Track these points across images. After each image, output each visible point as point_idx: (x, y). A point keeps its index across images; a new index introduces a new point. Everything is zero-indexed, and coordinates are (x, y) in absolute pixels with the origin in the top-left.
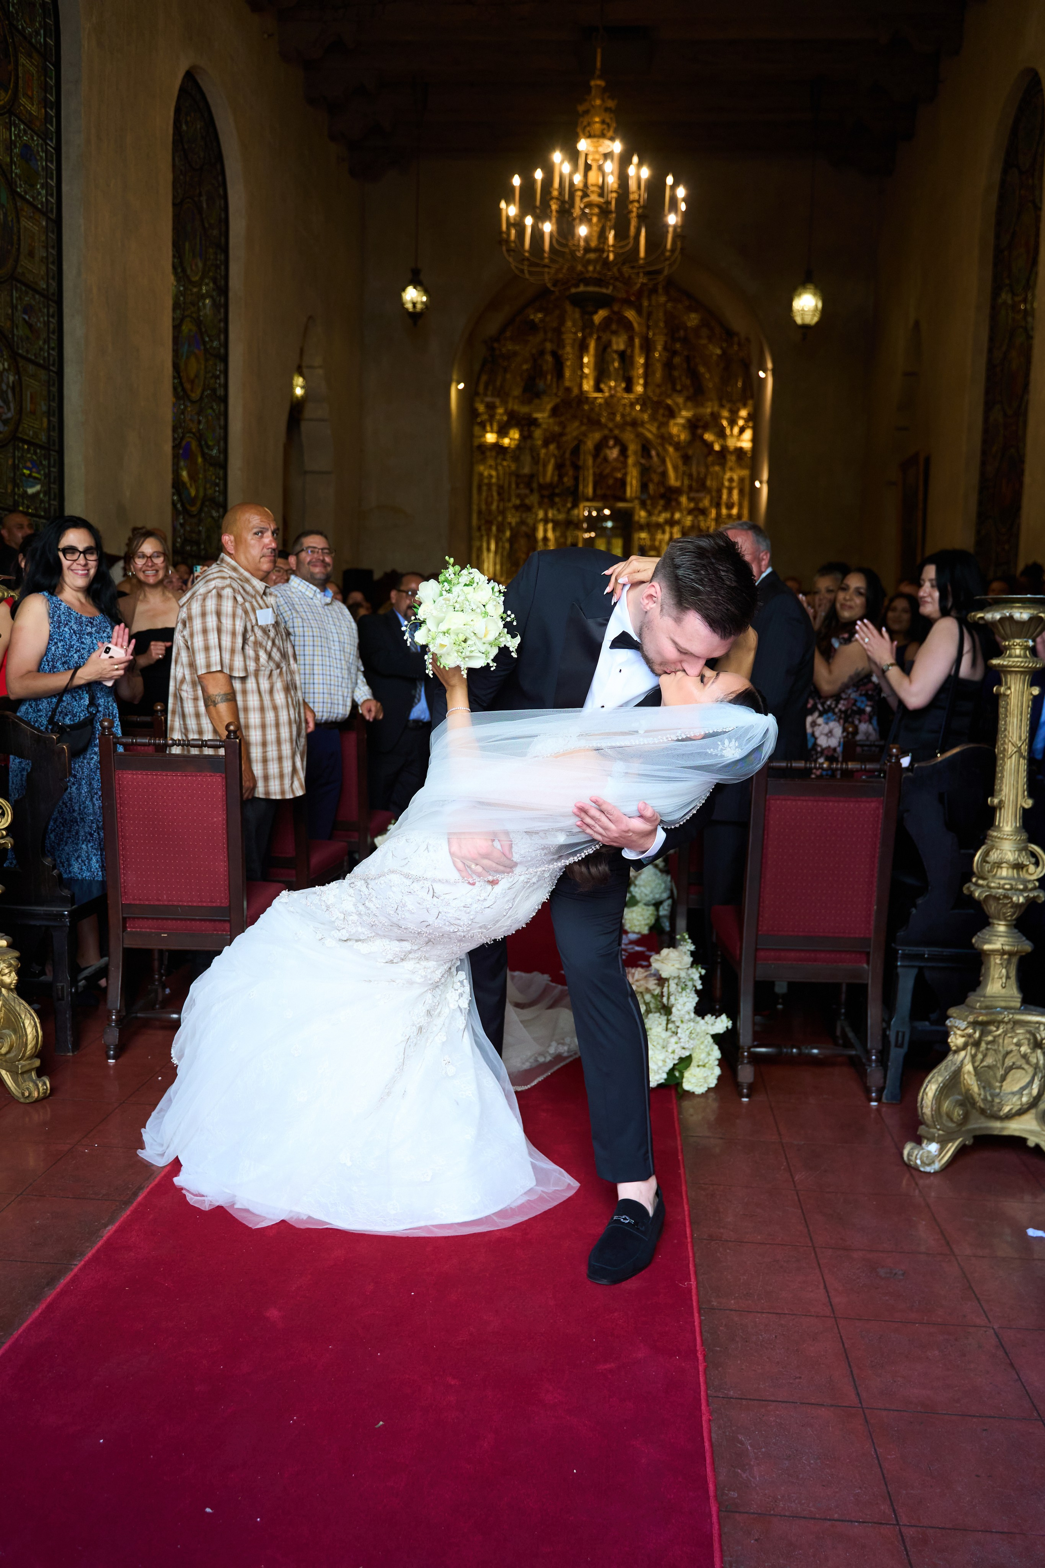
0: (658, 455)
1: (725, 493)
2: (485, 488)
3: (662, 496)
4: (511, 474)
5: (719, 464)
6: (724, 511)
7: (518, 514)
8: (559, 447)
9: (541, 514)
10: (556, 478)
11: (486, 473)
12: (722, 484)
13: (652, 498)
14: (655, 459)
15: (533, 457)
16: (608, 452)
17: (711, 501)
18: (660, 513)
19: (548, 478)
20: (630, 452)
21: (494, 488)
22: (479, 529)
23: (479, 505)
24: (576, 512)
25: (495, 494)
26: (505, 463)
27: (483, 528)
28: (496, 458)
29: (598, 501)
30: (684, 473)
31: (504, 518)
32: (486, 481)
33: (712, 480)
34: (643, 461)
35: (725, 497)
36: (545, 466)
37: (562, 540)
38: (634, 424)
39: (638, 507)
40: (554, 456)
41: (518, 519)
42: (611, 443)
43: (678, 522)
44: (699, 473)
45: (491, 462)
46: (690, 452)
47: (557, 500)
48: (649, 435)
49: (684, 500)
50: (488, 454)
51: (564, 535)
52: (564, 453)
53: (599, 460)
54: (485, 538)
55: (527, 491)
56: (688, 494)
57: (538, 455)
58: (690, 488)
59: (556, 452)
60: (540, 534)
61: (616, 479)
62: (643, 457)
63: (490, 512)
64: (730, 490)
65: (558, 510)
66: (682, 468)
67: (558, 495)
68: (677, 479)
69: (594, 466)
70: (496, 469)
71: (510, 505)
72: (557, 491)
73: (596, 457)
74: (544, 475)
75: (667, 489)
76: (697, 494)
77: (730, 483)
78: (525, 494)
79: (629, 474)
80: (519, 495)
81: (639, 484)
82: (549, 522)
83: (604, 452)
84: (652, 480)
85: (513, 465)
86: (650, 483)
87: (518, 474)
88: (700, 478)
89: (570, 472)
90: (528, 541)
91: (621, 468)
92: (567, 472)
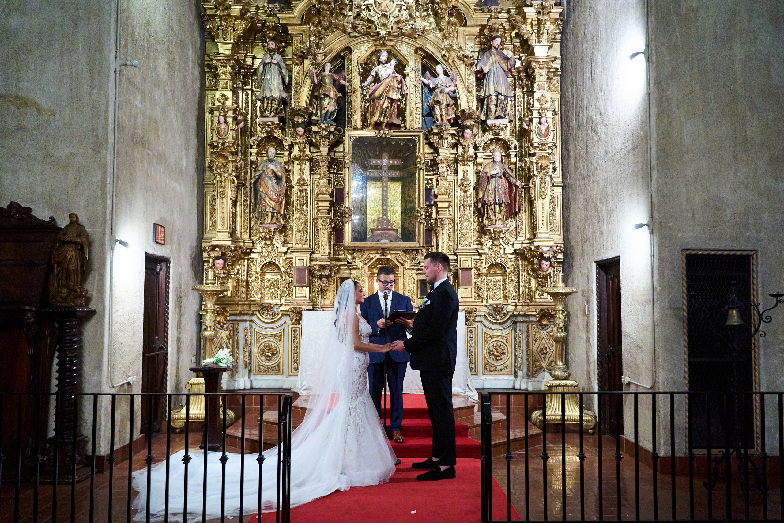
0: (445, 72)
3: (453, 123)
8: (315, 64)
9: (295, 151)
11: (218, 95)
12: (532, 105)
13: (439, 127)
14: (442, 76)
15: (283, 78)
16: (380, 67)
17: (513, 133)
19: (303, 103)
20: (408, 70)
21: (230, 113)
22: (211, 167)
25: (230, 120)
26: (247, 88)
27: (215, 166)
32: (217, 104)
35: (536, 121)
37: (323, 181)
38: (413, 34)
39: (422, 136)
42: (384, 56)
43: (474, 159)
44: (498, 94)
45: (225, 80)
46: (486, 70)
47: (315, 129)
48: (430, 48)
49: (478, 129)
50: (221, 70)
51: (325, 175)
52: (323, 70)
53: (370, 79)
54: (218, 178)
55: (276, 120)
58: (488, 113)
60: (295, 178)
61: (392, 101)
67: (317, 122)
68: (470, 101)
69: (362, 89)
72: (314, 118)
73: (364, 76)
74: (298, 99)
75: (459, 114)
76: (497, 122)
77: (541, 104)
78: (273, 123)
79: (408, 97)
80: (263, 125)
81: (419, 111)
82: (307, 160)
83: (375, 69)
84: (438, 102)
85: (258, 90)
86: (437, 107)
87: (263, 98)
88: (499, 101)
89: (332, 93)
90: (278, 184)
91: (398, 88)
92: (327, 93)
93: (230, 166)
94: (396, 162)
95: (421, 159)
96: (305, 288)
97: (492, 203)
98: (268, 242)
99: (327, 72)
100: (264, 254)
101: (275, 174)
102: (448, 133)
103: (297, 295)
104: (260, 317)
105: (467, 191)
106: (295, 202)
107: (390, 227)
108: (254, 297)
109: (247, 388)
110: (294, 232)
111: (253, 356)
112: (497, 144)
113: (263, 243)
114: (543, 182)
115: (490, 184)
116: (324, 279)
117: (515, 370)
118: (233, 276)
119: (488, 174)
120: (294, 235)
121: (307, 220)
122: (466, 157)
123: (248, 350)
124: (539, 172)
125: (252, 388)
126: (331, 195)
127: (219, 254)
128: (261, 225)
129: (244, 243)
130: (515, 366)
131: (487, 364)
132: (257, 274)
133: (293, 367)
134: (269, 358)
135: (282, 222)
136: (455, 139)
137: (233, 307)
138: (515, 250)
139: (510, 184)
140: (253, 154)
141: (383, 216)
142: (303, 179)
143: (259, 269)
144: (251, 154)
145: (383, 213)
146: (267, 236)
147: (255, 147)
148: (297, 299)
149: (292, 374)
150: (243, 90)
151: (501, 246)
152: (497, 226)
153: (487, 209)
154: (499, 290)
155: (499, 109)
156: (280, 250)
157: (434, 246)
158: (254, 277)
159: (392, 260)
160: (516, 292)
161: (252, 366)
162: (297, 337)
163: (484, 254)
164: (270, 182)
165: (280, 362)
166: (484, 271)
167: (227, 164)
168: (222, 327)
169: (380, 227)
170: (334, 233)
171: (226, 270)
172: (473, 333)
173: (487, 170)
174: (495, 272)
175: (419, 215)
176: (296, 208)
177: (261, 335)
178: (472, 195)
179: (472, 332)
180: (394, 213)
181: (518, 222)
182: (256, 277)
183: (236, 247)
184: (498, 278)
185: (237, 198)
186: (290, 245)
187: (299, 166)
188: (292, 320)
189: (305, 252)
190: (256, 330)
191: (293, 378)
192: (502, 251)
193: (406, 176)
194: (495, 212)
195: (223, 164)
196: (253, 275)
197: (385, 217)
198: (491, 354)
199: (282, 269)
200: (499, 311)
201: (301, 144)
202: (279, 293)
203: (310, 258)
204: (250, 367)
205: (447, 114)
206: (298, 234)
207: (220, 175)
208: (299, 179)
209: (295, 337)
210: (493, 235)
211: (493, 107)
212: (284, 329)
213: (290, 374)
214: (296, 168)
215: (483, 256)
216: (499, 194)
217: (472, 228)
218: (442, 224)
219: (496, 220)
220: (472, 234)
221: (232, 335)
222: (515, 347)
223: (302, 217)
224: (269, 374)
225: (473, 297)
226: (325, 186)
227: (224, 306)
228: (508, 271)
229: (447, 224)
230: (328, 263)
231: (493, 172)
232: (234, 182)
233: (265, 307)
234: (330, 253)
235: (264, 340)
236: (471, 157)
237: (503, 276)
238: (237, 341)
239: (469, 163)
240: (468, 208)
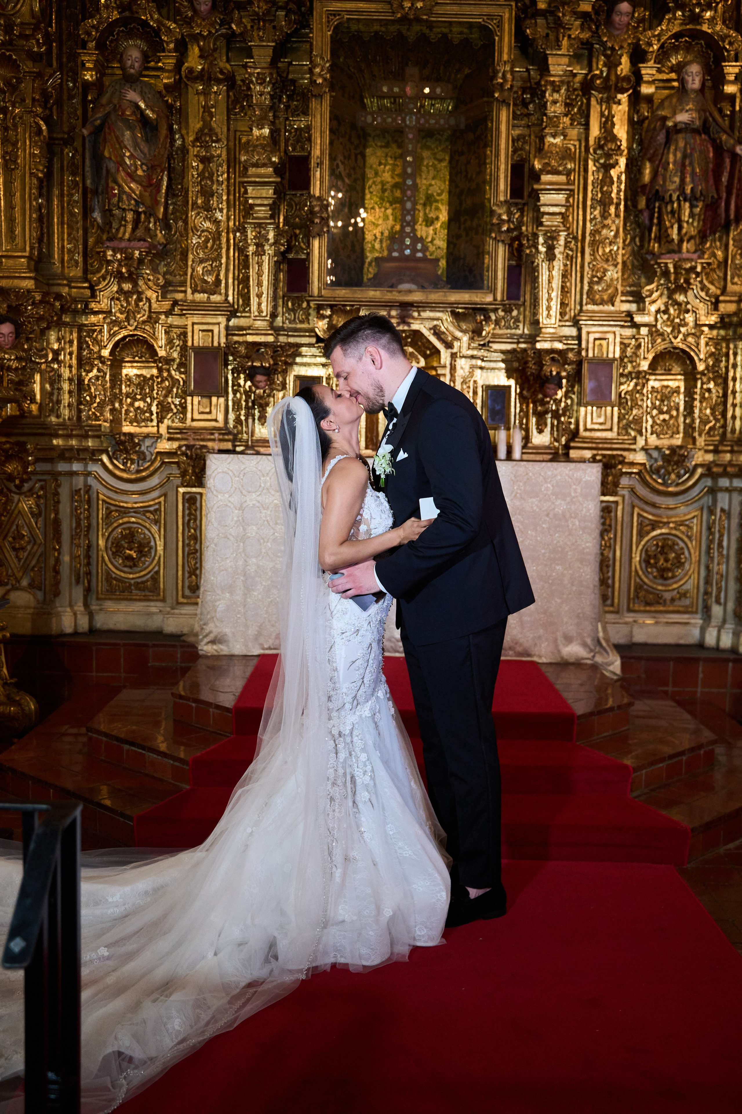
60: (191, 129)
82: (218, 82)
90: (148, 139)
93: (26, 86)
94: (438, 91)
95: (504, 77)
96: (214, 399)
97: (675, 197)
98: (127, 286)
100: (118, 315)
101: (142, 112)
102: (574, 13)
103: (196, 416)
104: (110, 467)
105: (613, 166)
106: (190, 189)
107: (419, 255)
108: (97, 419)
109: (80, 630)
110: (190, 263)
111: (94, 556)
112: (688, 48)
113: (115, 288)
115: (672, 148)
116: (259, 378)
117: (704, 601)
118: (43, 366)
119: (670, 124)
120: (190, 270)
121: (219, 234)
122: (612, 80)
123: (84, 542)
125: (92, 631)
126: (278, 170)
128: (108, 244)
129: (71, 287)
130: (706, 593)
131: (641, 587)
132: (103, 363)
133: (187, 584)
134: (131, 563)
135: (160, 235)
136: (590, 29)
137: (43, 441)
138: (722, 317)
139: (719, 149)
140: (88, 65)
141: (402, 227)
142: (211, 129)
143: (106, 353)
144: (83, 65)
145: (403, 220)
146: (124, 270)
147: (92, 45)
148: (195, 424)
149: (185, 601)
151: (689, 307)
152: (685, 255)
153: (660, 212)
154: (674, 413)
156: (154, 305)
157: (524, 304)
158: (95, 371)
159: (422, 334)
160: (717, 420)
161: (94, 580)
162: (196, 516)
163: (645, 325)
164: (128, 133)
165: (158, 573)
166: (645, 366)
167: (19, 81)
168: (17, 487)
169: (395, 254)
170: (284, 267)
171: (24, 350)
172: (613, 514)
173: (665, 113)
174: (668, 372)
175: (495, 221)
176: (195, 203)
177: (113, 508)
178: (623, 177)
179: (610, 512)
180: (429, 222)
181: (731, 247)
182: (99, 370)
183: (45, 294)
184: (673, 384)
185: (49, 175)
186: (180, 296)
187: (202, 98)
188: (184, 474)
189: (215, 309)
190: (101, 496)
191: (188, 610)
192: (690, 318)
193: (462, 126)
194: (680, 222)
195: (7, 83)
196: (92, 366)
197: (408, 229)
198: (652, 566)
199: (162, 353)
200: (677, 463)
201: (204, 38)
202: (154, 409)
203: (227, 328)
204: (89, 582)
206: (200, 269)
207: (4, 110)
208: (201, 130)
209: (190, 514)
210: (672, 277)
212: (165, 495)
213: (181, 600)
214: (193, 102)
215: (644, 331)
216: (693, 174)
217: (620, 260)
218: (551, 249)
219: (681, 241)
220: (620, 274)
221: (43, 507)
222: (709, 548)
223: (207, 224)
224: (131, 600)
225: (615, 429)
226: (263, 146)
227: (22, 439)
228: (701, 367)
229: (561, 249)
230: (271, 339)
231: (683, 117)
232: (40, 131)
233: (123, 443)
234: (274, 315)
235: (121, 521)
236: (626, 78)
237: (686, 380)
238: (57, 523)
239: (619, 96)
240: (612, 210)
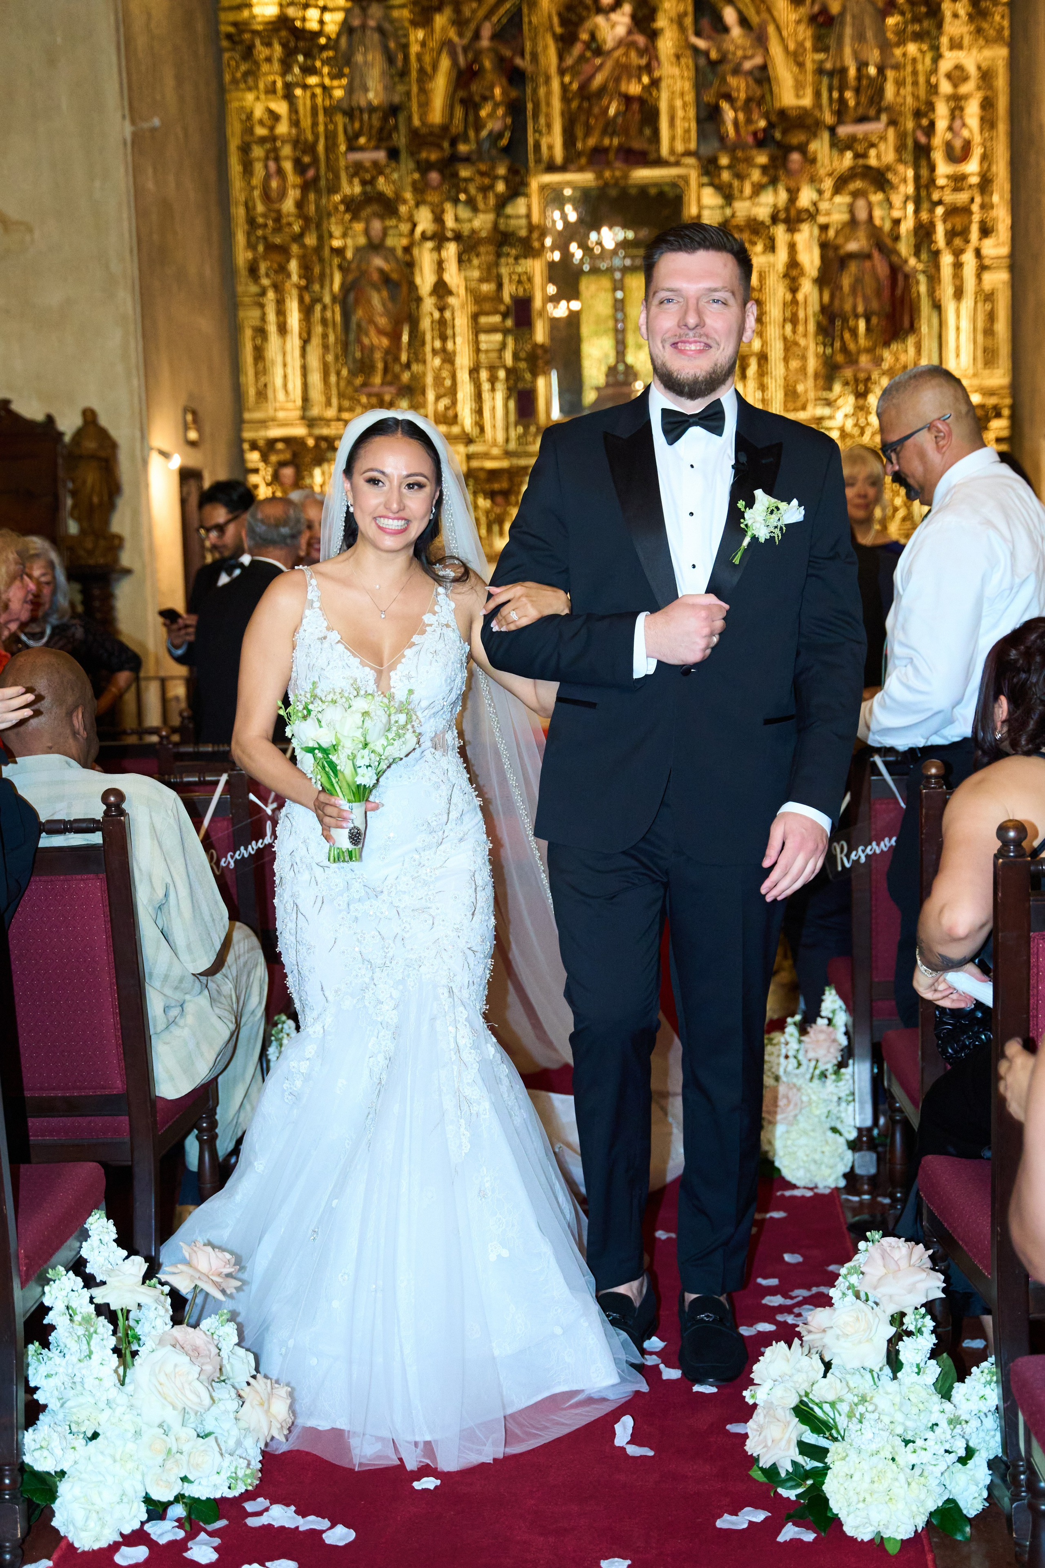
0: (744, 21)
1: (942, 110)
2: (258, 152)
3: (762, 141)
4: (329, 112)
5: (918, 37)
6: (943, 169)
7: (359, 227)
8: (459, 22)
9: (424, 221)
10: (459, 113)
11: (259, 112)
12: (933, 89)
13: (732, 150)
14: (736, 31)
15: (390, 59)
16: (600, 20)
17: (900, 148)
18: (758, 189)
19: (437, 115)
20: (661, 22)
21: (287, 151)
22: (253, 271)
23: (249, 207)
24: (519, 207)
25: (288, 166)
26: (312, 80)
27: (263, 267)
28: (286, 66)
29: (581, 169)
30: (820, 71)
31: (323, 237)
32: (260, 131)
33: (900, 84)
34: (701, 44)
35: (942, 124)
36: (425, 76)
37: (487, 288)
39: (694, 175)
40: (448, 44)
41: (362, 241)
43: (811, 215)
44: (862, 65)
45: (271, 74)
46: (835, 9)
47: (465, 173)
49: (820, 147)
50: (261, 51)
51: (491, 274)
52: (477, 36)
53: (578, 49)
54: (271, 295)
55: (381, 155)
56: (832, 130)
57: (405, 47)
58: (841, 112)
59: (452, 34)
60: (425, 280)
61: (628, 99)
62: (698, 34)
63: (278, 218)
64: (957, 104)
65: (471, 203)
66: (811, 59)
67: (467, 159)
68: (799, 86)
69: (562, 72)
70: (289, 96)
71: (337, 198)
72: (463, 148)
73: (566, 41)
74: (425, 105)
75: (774, 118)
76: (860, 130)
77: (955, 86)
78: (375, 163)
79: (664, 85)
80: (357, 169)
81: (692, 113)
82: (448, 239)
83: (588, 25)
84: (729, 98)
85: (336, 83)
86: (725, 106)
87: (352, 109)
88: (865, 82)
89: (497, 91)
90: (393, 298)
91: (640, 68)
92: (487, 93)
93: (293, 266)
94: (641, 236)
97: (851, 316)
99: (485, 43)
101: (387, 276)
102: (753, 165)
105: (800, 289)
106: (428, 334)
107: (632, 379)
112: (863, 178)
114: (958, 266)
115: (846, 273)
116: (498, 498)
119: (842, 252)
122: (793, 213)
124: (949, 243)
126: (505, 316)
127: (287, 456)
129: (329, 427)
136: (769, 174)
139: (893, 268)
140: (337, 235)
141: (616, 356)
142: (445, 283)
144: (331, 233)
145: (616, 349)
147: (339, 217)
150: (305, 87)
152: (864, 366)
153: (841, 328)
155: (863, 99)
164: (377, 295)
167: (288, 262)
169: (611, 380)
170: (514, 397)
173: (840, 241)
176: (432, 347)
178: (811, 297)
183: (317, 440)
185: (308, 332)
187: (435, 252)
194: (858, 336)
195: (279, 264)
197: (621, 357)
201: (435, 205)
205: (749, 121)
206: (441, 405)
207: (275, 286)
208: (435, 283)
210: (854, 385)
211: (849, 95)
214: (426, 257)
215: (836, 433)
216: (863, 296)
217: (811, 371)
219: (858, 353)
220: (812, 384)
226: (492, 300)
229: (754, 367)
230: (507, 464)
231: (852, 246)
232: (303, 300)
234: (507, 442)
236: (806, 211)
239: (801, 226)
240: (801, 328)
